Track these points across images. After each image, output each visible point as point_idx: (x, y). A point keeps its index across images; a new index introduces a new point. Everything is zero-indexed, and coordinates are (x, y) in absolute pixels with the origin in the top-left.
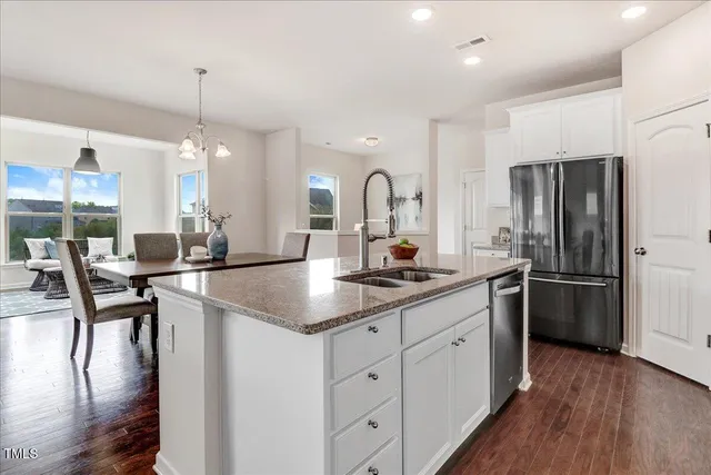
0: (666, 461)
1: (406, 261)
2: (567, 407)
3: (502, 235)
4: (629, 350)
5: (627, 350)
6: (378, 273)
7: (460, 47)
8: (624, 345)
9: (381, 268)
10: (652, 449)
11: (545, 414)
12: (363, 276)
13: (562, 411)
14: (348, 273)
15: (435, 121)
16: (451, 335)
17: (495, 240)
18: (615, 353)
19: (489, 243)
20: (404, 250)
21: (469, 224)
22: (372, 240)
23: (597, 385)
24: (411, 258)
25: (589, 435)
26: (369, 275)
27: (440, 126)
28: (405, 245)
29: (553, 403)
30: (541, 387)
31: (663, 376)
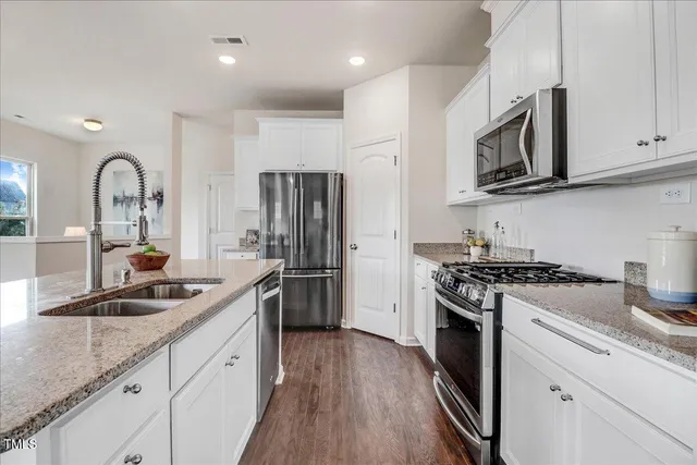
0: (386, 408)
1: (152, 273)
2: (315, 387)
3: (249, 237)
4: (346, 324)
5: (345, 323)
6: (118, 294)
7: (217, 41)
8: (343, 320)
9: (122, 286)
10: (376, 401)
11: (301, 401)
12: (94, 301)
13: (312, 392)
14: (66, 299)
15: (179, 116)
16: (224, 355)
17: (242, 242)
18: (337, 328)
19: (237, 245)
20: (150, 259)
21: (213, 226)
22: (108, 250)
23: (332, 359)
24: (160, 268)
25: (335, 407)
26: (104, 298)
27: (184, 123)
28: (151, 253)
29: (304, 387)
30: (292, 374)
31: (369, 339)
